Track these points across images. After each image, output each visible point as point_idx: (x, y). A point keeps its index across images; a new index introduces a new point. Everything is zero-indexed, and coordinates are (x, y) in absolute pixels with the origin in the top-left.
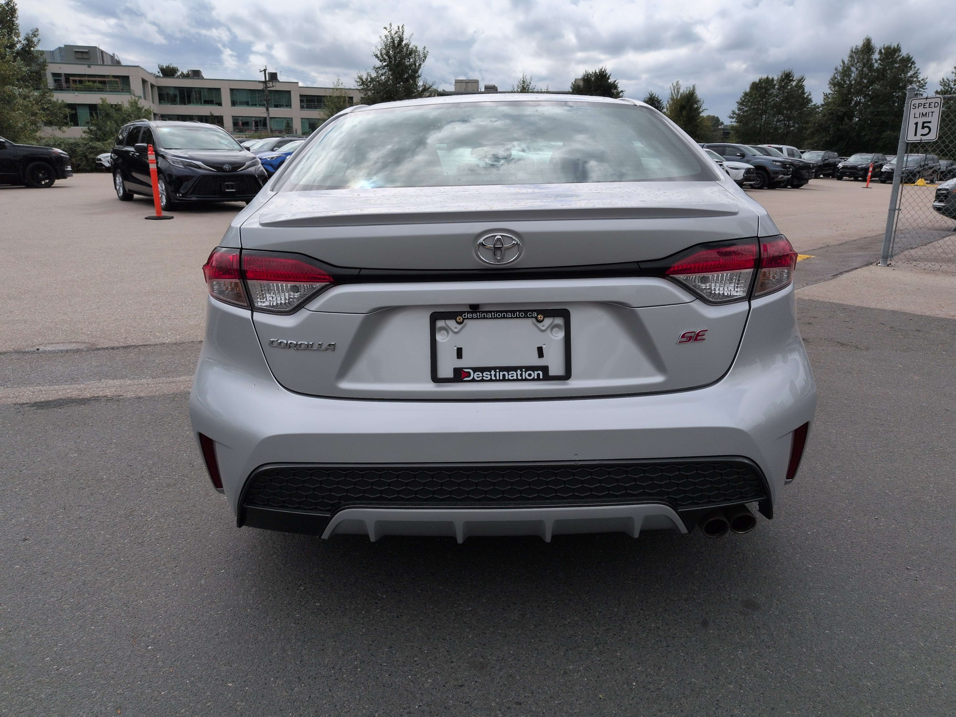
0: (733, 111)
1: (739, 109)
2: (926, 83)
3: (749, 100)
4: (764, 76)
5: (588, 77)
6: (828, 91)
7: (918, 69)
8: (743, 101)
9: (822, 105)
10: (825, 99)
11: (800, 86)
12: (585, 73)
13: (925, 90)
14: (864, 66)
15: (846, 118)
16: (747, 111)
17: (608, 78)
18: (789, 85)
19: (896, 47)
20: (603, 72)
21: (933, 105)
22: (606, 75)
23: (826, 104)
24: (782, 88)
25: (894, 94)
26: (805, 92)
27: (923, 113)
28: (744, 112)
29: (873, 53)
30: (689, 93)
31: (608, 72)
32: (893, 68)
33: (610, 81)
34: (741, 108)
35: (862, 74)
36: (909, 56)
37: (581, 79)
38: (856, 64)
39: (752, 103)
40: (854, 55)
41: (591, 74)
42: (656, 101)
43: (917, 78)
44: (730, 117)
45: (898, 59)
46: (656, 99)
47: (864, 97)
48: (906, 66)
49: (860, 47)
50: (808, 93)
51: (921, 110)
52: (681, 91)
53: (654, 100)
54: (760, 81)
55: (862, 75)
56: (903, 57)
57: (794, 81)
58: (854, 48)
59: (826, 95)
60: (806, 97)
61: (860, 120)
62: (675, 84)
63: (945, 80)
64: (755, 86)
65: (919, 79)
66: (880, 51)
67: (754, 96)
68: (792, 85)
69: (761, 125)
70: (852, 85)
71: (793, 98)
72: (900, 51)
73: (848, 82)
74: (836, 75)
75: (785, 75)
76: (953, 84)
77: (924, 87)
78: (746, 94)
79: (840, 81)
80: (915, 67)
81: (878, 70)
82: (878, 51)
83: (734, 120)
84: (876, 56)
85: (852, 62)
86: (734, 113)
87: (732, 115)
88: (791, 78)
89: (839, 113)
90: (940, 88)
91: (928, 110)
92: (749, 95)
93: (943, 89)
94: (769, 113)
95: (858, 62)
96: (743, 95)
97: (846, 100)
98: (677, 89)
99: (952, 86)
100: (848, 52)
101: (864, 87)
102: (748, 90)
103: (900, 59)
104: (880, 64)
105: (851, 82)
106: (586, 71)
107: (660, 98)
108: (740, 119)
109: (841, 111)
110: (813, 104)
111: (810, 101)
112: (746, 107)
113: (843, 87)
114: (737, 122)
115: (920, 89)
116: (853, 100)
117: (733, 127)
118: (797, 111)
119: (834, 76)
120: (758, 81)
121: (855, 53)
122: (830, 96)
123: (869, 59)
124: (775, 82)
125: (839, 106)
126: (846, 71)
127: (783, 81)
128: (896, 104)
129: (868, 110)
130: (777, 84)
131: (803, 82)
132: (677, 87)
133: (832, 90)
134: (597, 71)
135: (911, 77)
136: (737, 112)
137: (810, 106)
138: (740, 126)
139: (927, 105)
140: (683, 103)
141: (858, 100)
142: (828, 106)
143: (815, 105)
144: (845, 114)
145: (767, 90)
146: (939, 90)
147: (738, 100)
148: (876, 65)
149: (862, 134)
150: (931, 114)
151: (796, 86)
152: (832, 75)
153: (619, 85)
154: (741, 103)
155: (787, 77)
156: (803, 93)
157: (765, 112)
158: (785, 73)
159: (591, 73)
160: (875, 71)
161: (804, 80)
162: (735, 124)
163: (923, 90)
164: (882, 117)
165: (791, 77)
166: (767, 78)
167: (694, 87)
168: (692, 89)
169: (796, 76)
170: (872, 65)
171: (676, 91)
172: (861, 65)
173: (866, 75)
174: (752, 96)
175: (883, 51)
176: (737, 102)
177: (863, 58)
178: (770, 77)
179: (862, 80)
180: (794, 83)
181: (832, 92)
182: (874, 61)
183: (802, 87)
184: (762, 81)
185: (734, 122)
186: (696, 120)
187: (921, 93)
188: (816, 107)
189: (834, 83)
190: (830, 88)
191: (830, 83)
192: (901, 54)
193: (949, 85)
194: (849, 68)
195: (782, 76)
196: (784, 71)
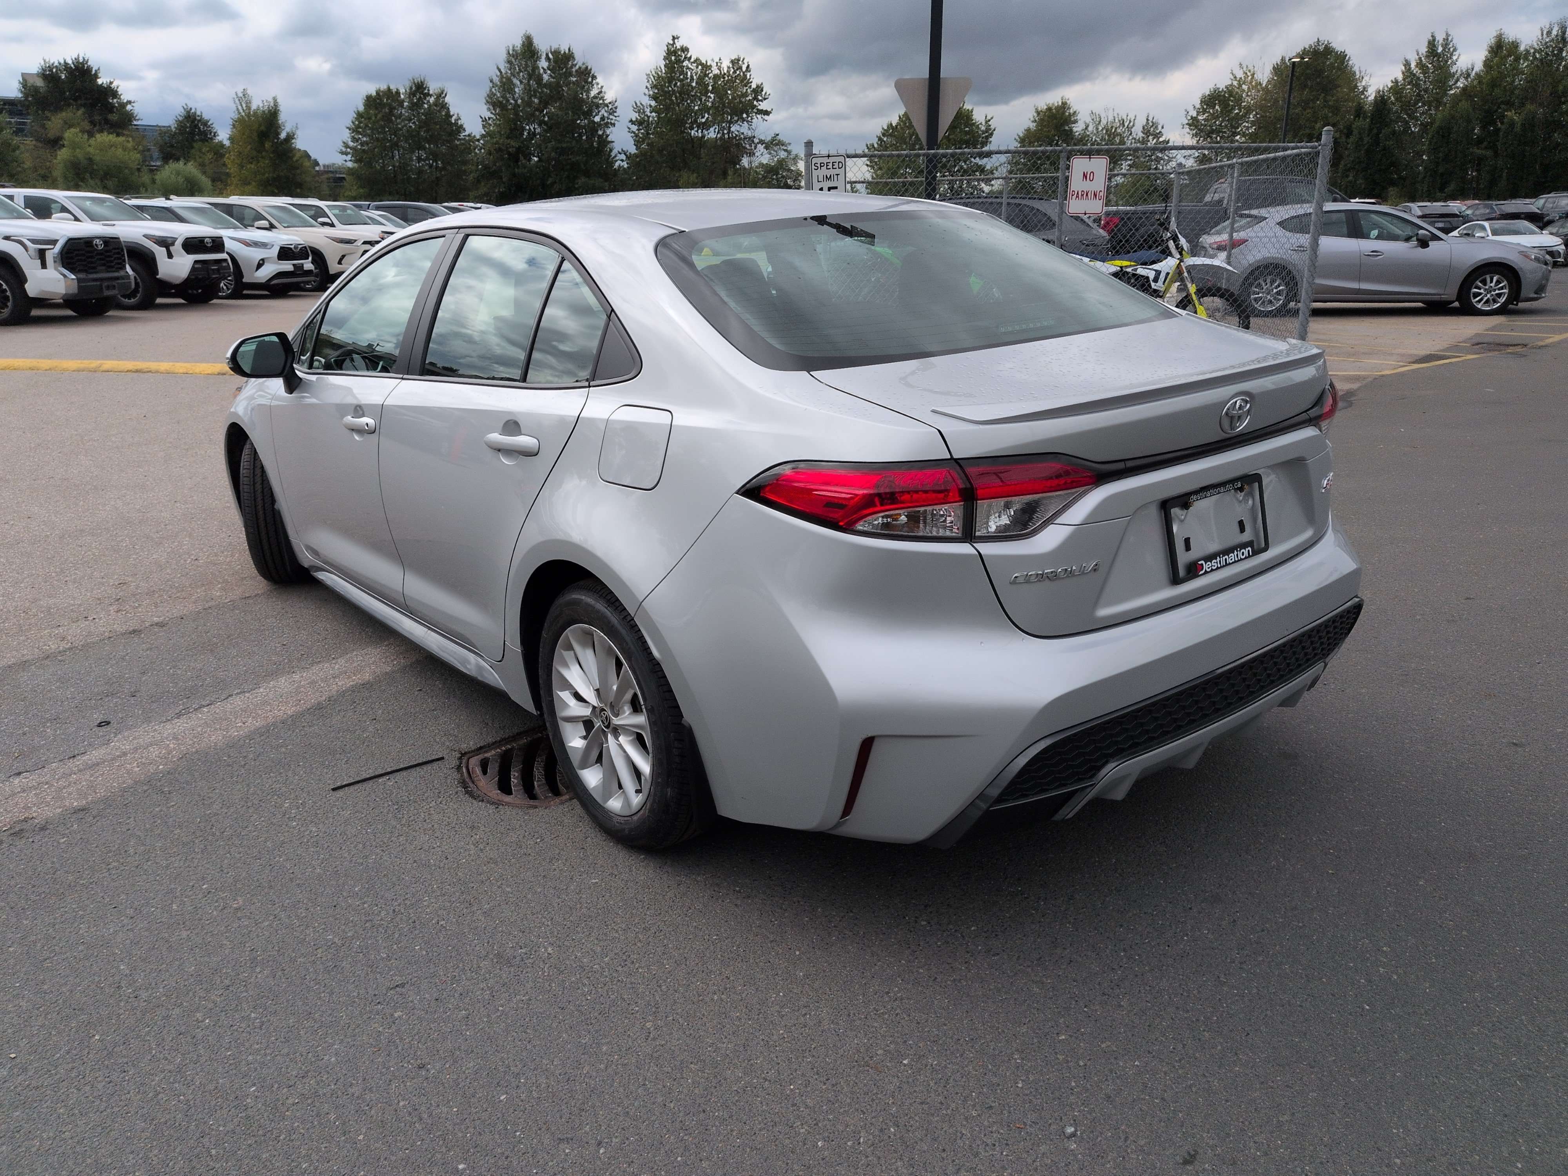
0: (344, 143)
1: (354, 140)
2: (616, 108)
3: (367, 126)
4: (383, 87)
5: (51, 70)
6: (488, 114)
7: (602, 87)
8: (358, 127)
9: (483, 136)
10: (484, 126)
11: (441, 105)
12: (43, 63)
13: (617, 118)
14: (530, 76)
15: (521, 158)
16: (367, 143)
17: (96, 76)
18: (426, 102)
19: (567, 51)
20: (83, 64)
21: (836, 166)
22: (89, 69)
23: (488, 135)
24: (415, 106)
25: (578, 122)
26: (452, 113)
27: (827, 177)
28: (362, 144)
29: (539, 58)
30: (270, 111)
31: (93, 64)
32: (570, 83)
33: (100, 81)
34: (356, 137)
35: (530, 90)
36: (587, 67)
37: (38, 75)
38: (518, 73)
39: (372, 129)
40: (513, 60)
41: (56, 66)
42: (199, 121)
43: (603, 100)
44: (342, 153)
45: (574, 70)
46: (199, 118)
47: (540, 125)
48: (586, 82)
49: (519, 48)
50: (456, 115)
51: (824, 171)
52: (254, 107)
53: (195, 119)
54: (378, 93)
55: (528, 90)
56: (580, 68)
57: (431, 95)
58: (511, 48)
59: (484, 120)
60: (453, 122)
61: (540, 160)
62: (241, 95)
63: (639, 104)
64: (372, 102)
65: (606, 102)
66: (547, 55)
67: (373, 119)
68: (429, 101)
69: (394, 166)
70: (519, 106)
71: (436, 123)
72: (574, 58)
73: (512, 102)
74: (493, 90)
75: (415, 86)
76: (648, 110)
77: (615, 114)
78: (359, 115)
79: (501, 99)
80: (598, 84)
81: (548, 85)
82: (544, 56)
83: (349, 157)
84: (543, 64)
85: (512, 70)
86: (346, 146)
87: (344, 150)
88: (426, 91)
89: (510, 150)
90: (635, 116)
91: (832, 172)
92: (365, 116)
93: (639, 118)
94: (403, 148)
95: (520, 71)
96: (355, 116)
97: (515, 129)
98: (247, 103)
99: (649, 114)
100: (504, 56)
101: (537, 110)
102: (361, 108)
103: (576, 71)
104: (551, 76)
105: (516, 101)
106: (45, 61)
107: (206, 117)
108: (359, 156)
109: (513, 147)
110: (467, 133)
111: (461, 128)
112: (364, 136)
113: (507, 110)
114: (356, 161)
115: (611, 117)
116: (524, 129)
117: (350, 171)
118: (444, 145)
119: (491, 90)
120: (374, 94)
121: (513, 57)
122: (490, 122)
123: (535, 68)
124: (402, 96)
125: (508, 138)
126: (506, 85)
127: (414, 95)
128: (584, 138)
129: (549, 145)
130: (408, 100)
131: (444, 97)
132: (244, 98)
133: (492, 113)
134: (70, 62)
135: (595, 97)
136: (351, 144)
137: (462, 137)
138: (360, 167)
139: (830, 166)
140: (263, 128)
141: (532, 128)
142: (492, 138)
143: (469, 135)
144: (519, 150)
145: (392, 109)
146: (634, 119)
147: (349, 124)
148: (546, 77)
149: (549, 182)
150: (836, 177)
151: (436, 104)
152: (488, 90)
153: (120, 91)
154: (355, 130)
155: (419, 89)
156: (448, 115)
157: (396, 145)
158: (414, 83)
159: (56, 64)
160: (545, 86)
161: (446, 95)
162: (350, 165)
163: (614, 118)
164: (570, 157)
165: (425, 89)
166: (389, 88)
167: (275, 100)
168: (272, 104)
169: (433, 87)
170: (539, 79)
171: (244, 106)
172: (525, 76)
173: (535, 91)
174: (370, 118)
175: (551, 56)
176: (347, 128)
177: (526, 65)
178: (393, 88)
179: (530, 98)
180: (432, 100)
181: (492, 116)
182: (542, 71)
183: (444, 106)
184: (381, 94)
185: (350, 161)
186: (291, 158)
187: (613, 122)
188: (471, 138)
189: (493, 102)
190: (489, 109)
191: (488, 102)
192: (575, 62)
193: (644, 112)
194: (509, 80)
195: (411, 88)
196: (414, 80)
